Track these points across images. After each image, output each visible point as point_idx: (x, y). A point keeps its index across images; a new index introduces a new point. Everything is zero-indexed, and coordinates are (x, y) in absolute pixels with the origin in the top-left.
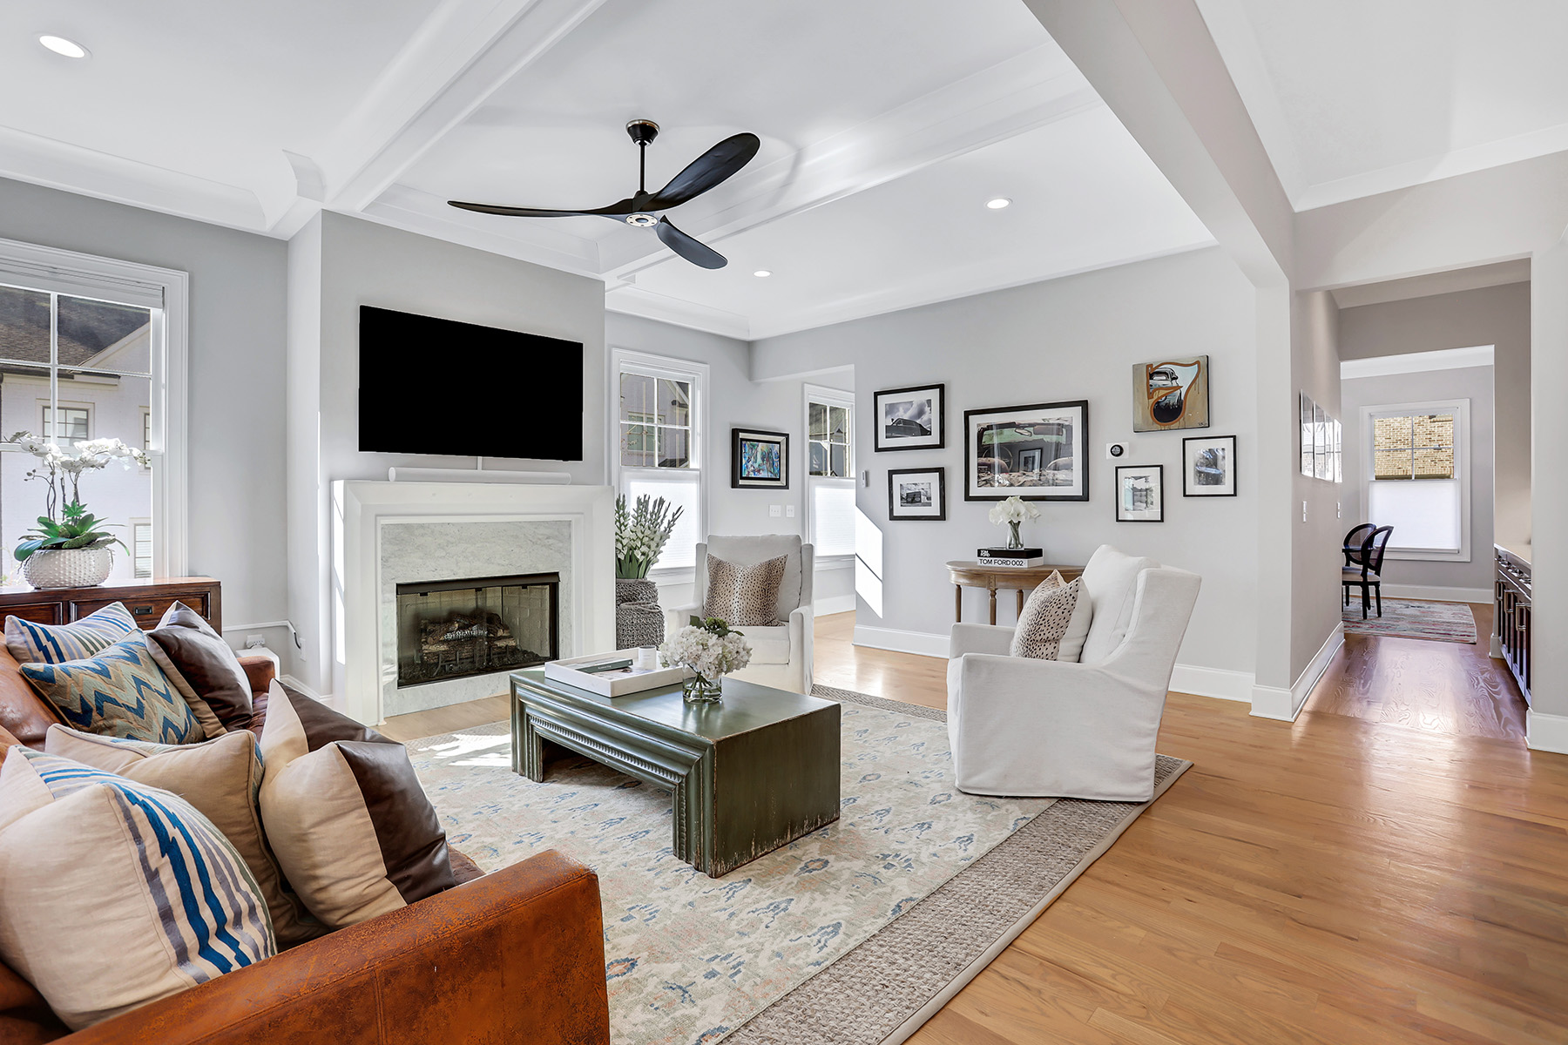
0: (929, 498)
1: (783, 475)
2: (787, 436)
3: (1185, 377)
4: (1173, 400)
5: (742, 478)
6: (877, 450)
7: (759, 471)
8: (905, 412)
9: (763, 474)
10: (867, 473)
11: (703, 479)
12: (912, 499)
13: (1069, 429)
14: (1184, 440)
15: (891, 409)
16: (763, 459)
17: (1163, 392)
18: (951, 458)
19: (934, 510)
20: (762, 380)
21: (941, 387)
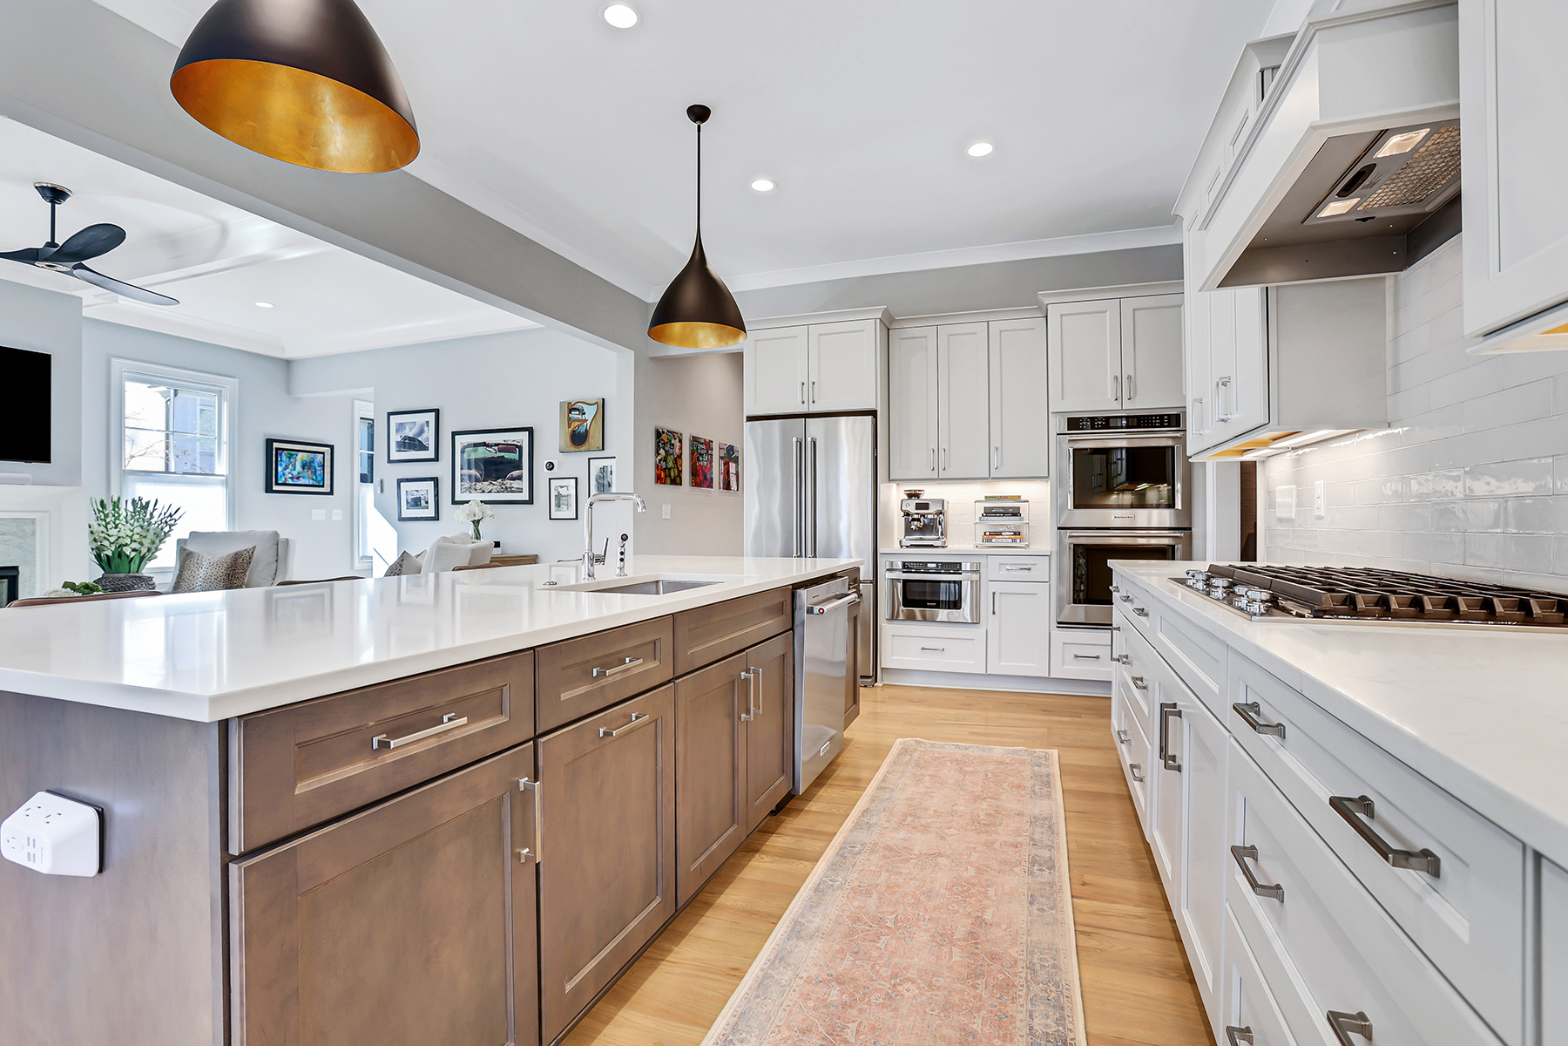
0: (427, 503)
1: (327, 482)
2: (332, 447)
3: (590, 412)
4: (582, 430)
5: (277, 484)
6: (390, 461)
7: (298, 478)
8: (410, 430)
9: (302, 481)
10: (382, 481)
11: (228, 482)
12: (416, 503)
13: (520, 448)
14: (589, 459)
15: (401, 426)
16: (303, 468)
17: (577, 423)
18: (442, 469)
19: (431, 513)
20: (300, 396)
21: (437, 411)
